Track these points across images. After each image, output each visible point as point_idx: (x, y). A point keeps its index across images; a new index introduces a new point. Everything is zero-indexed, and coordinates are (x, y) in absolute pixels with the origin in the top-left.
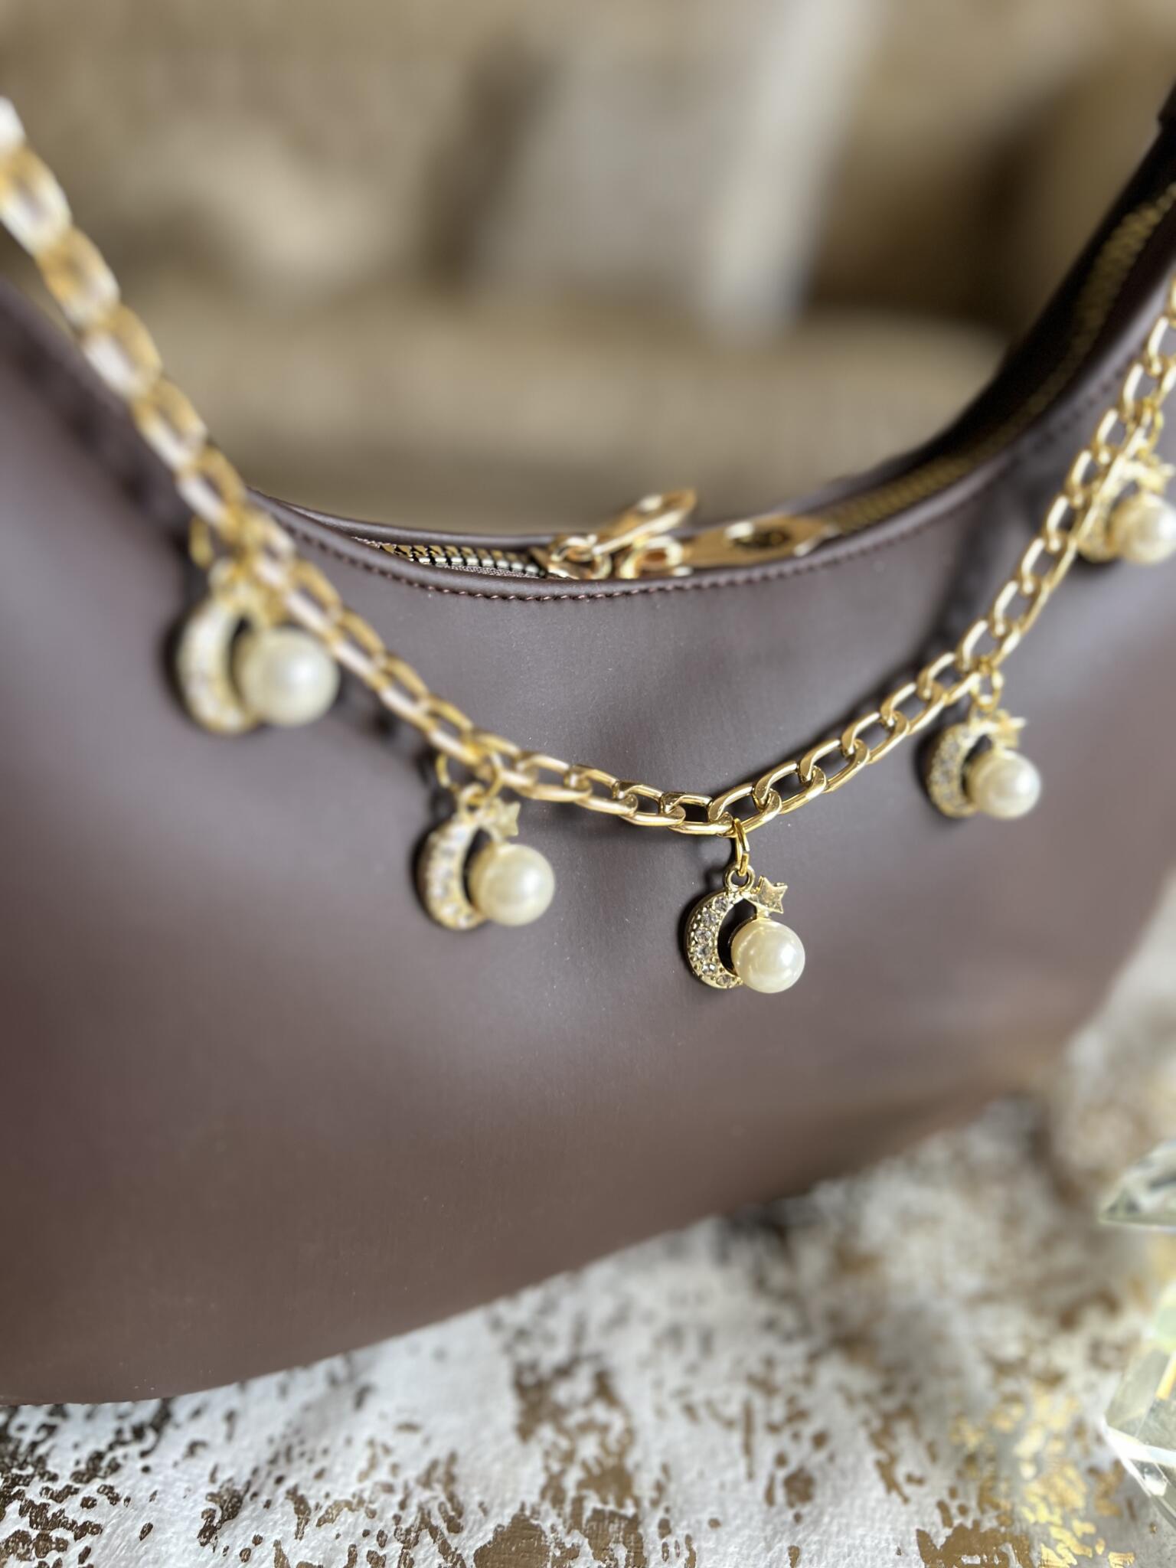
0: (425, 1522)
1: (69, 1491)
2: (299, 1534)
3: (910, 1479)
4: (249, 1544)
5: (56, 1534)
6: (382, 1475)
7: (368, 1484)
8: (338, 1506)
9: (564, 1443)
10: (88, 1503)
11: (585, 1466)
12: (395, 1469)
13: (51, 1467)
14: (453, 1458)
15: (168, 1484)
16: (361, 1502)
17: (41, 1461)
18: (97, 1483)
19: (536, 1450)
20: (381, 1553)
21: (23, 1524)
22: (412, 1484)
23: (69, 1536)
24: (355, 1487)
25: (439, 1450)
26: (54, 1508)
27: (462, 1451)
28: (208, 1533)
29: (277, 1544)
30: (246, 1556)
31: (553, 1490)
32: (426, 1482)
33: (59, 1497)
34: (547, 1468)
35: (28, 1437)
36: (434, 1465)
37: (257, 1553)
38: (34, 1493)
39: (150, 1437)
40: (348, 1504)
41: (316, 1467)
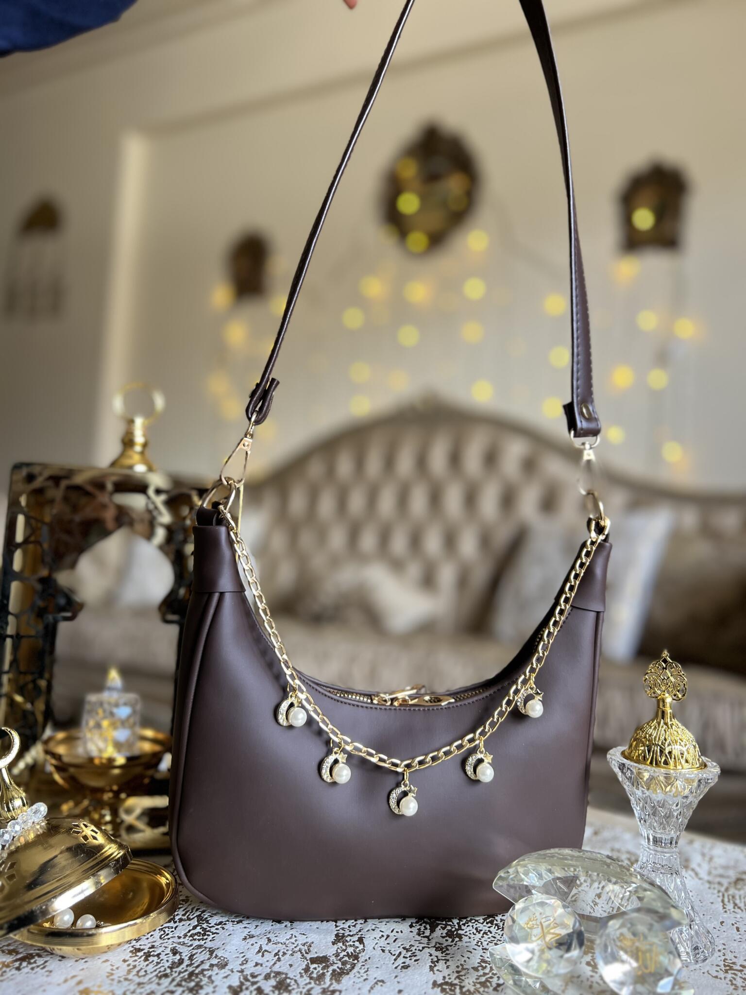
0: (300, 950)
1: (213, 927)
2: (267, 944)
3: (438, 970)
4: (254, 943)
5: (207, 933)
6: (293, 940)
7: (288, 941)
8: (279, 943)
9: (344, 948)
10: (217, 929)
11: (347, 953)
12: (296, 940)
13: (210, 922)
14: (313, 943)
15: (237, 930)
16: (285, 944)
17: (208, 921)
18: (220, 926)
19: (336, 947)
20: (286, 952)
21: (201, 931)
22: (299, 944)
23: (211, 934)
24: (284, 941)
25: (309, 940)
26: (209, 929)
27: (315, 943)
28: (245, 939)
29: (261, 945)
30: (252, 945)
31: (337, 955)
32: (304, 945)
33: (210, 927)
34: (337, 951)
35: (205, 917)
36: (307, 943)
37: (255, 945)
38: (205, 926)
39: (236, 923)
40: (282, 943)
41: (276, 935)
